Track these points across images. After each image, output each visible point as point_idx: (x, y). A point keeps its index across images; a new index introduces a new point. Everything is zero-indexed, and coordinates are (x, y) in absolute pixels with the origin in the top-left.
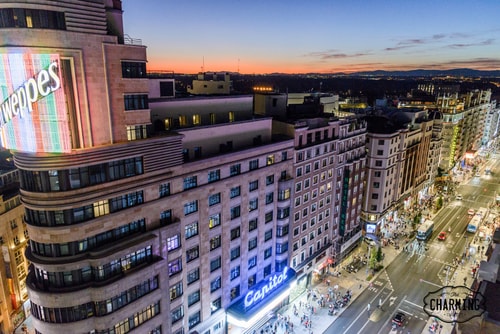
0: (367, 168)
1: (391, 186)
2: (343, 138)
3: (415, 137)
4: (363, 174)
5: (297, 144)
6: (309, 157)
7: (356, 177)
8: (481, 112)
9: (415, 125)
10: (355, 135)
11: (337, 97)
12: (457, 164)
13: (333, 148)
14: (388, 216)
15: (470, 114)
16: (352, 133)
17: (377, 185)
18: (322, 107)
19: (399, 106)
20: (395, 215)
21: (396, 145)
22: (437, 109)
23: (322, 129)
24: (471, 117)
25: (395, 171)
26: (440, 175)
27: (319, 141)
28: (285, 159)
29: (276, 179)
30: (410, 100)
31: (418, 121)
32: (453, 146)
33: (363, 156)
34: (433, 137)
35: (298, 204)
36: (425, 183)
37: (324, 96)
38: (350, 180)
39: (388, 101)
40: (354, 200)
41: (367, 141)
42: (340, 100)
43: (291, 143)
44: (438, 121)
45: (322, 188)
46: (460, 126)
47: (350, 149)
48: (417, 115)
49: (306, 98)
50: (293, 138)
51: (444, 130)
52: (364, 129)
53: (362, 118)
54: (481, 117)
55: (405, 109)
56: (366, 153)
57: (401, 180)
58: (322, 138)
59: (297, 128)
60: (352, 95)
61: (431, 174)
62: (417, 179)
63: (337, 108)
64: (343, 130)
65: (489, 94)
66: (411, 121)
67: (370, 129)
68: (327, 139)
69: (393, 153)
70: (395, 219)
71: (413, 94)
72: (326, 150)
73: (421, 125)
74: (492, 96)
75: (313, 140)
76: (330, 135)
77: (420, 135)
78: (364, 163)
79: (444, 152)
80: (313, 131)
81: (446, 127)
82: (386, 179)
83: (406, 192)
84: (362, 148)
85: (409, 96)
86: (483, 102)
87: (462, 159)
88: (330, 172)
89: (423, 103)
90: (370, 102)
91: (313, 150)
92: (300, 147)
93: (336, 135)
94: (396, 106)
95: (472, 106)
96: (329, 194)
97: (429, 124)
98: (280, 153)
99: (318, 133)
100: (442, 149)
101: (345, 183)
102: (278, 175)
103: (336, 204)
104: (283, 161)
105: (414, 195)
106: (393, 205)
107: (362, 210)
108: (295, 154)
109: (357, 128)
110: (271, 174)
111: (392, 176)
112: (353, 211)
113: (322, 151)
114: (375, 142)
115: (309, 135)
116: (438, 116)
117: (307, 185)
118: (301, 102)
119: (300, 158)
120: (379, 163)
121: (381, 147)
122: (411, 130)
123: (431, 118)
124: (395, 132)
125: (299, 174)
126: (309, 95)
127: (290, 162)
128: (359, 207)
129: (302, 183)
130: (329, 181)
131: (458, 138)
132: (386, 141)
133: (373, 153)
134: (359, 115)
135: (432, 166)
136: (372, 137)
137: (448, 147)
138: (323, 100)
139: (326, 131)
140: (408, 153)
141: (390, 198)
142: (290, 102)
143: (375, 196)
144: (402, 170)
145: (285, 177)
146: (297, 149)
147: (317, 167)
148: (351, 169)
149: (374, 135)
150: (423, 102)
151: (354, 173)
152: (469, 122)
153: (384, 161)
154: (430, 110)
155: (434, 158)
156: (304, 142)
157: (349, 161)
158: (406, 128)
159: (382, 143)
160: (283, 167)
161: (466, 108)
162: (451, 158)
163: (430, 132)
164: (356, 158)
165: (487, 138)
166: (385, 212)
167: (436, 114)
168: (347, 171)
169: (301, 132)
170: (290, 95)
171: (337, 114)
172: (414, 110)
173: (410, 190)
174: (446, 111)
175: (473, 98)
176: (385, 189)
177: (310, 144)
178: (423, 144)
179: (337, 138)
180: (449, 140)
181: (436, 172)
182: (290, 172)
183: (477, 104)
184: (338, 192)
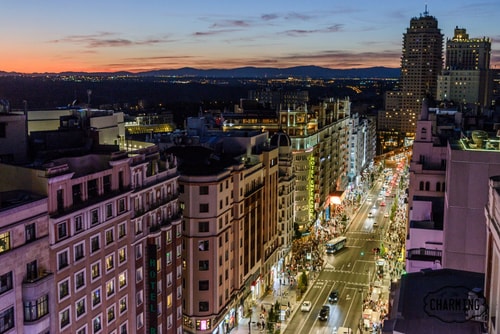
0: (186, 236)
1: (227, 265)
2: (138, 189)
3: (254, 177)
4: (179, 249)
5: (55, 208)
6: (79, 228)
7: (169, 255)
8: (342, 132)
9: (253, 158)
10: (158, 181)
11: (120, 116)
12: (320, 215)
13: (122, 209)
14: (228, 318)
15: (327, 136)
16: (153, 178)
17: (204, 265)
18: (95, 134)
19: (225, 128)
20: (240, 313)
21: (227, 193)
22: (281, 131)
23: (98, 175)
24: (329, 140)
25: (231, 237)
26: (298, 235)
27: (95, 198)
28: (32, 238)
29: (17, 279)
30: (240, 117)
31: (257, 150)
32: (311, 186)
33: (176, 217)
34: (281, 174)
35: (65, 322)
36: (279, 252)
37: (96, 115)
38: (159, 262)
39: (207, 121)
40: (169, 299)
41: (181, 189)
42: (126, 120)
43: (41, 207)
44: (285, 150)
45: (110, 284)
46: (316, 155)
47: (152, 207)
48: (253, 141)
49: (62, 119)
50: (45, 196)
51: (295, 162)
52: (174, 170)
53: (169, 151)
54: (342, 140)
55: (233, 132)
56: (180, 211)
57: (241, 251)
58: (101, 191)
59: (50, 176)
60: (148, 110)
61: (285, 235)
62: (266, 247)
63: (123, 135)
64: (136, 175)
65: (347, 104)
66: (245, 152)
67: (183, 170)
68: (109, 193)
69: (225, 208)
70: (240, 320)
71: (244, 108)
72: (110, 213)
73: (261, 157)
74: (352, 107)
75: (85, 197)
76: (115, 185)
77: (262, 173)
78: (179, 229)
79: (299, 199)
80: (83, 180)
81: (298, 158)
82: (219, 252)
83: (252, 271)
84: (174, 204)
85: (239, 110)
86: (341, 117)
87: (326, 206)
88: (121, 252)
89: (260, 122)
90: (178, 122)
91: (86, 215)
92: (61, 211)
93: (126, 183)
94: (220, 126)
95: (328, 123)
96: (122, 294)
97: (273, 154)
98: (21, 228)
99: (92, 184)
100: (296, 193)
101: (151, 269)
102: (19, 272)
103: (139, 311)
104: (28, 242)
105: (265, 273)
106: (234, 297)
107: (185, 314)
108: (51, 226)
109: (162, 169)
110: (6, 271)
111: (227, 246)
112: (170, 319)
113: (103, 215)
114: (193, 190)
115: (76, 188)
116: (285, 142)
117: (81, 283)
118: (55, 126)
119: (62, 233)
120: (204, 227)
121: (204, 199)
122: (248, 166)
123: (274, 144)
124: (223, 171)
125: (63, 264)
126: (68, 113)
127: (44, 243)
128: (180, 309)
129: (71, 280)
130: (121, 270)
131: (316, 173)
132: (211, 187)
133: (193, 210)
134: (162, 146)
135: (286, 222)
136: (188, 183)
137: (303, 189)
138: (96, 123)
139: (107, 179)
140: (247, 205)
141: (227, 284)
142: (32, 128)
143: (204, 286)
144: (241, 234)
145: (34, 274)
146: (54, 216)
147: (96, 246)
148: (159, 242)
149: (191, 179)
150: (260, 119)
151: (165, 249)
152: (327, 147)
153: (211, 221)
154: (271, 132)
155: (286, 209)
156: (68, 201)
157: (154, 229)
158: (239, 163)
159: (204, 191)
160: (30, 254)
161: (320, 127)
162: (310, 207)
163: (275, 169)
164: (166, 223)
165: (353, 170)
166: (223, 311)
167: (281, 138)
168: (151, 247)
169: (60, 183)
170: (31, 115)
171: (123, 146)
172: (247, 133)
173: (258, 265)
174: (295, 133)
175: (328, 111)
176: (219, 271)
177: (78, 204)
178: (268, 188)
179: (128, 189)
180: (304, 178)
181: (292, 232)
182: (45, 263)
183: (335, 120)
184: (139, 287)
